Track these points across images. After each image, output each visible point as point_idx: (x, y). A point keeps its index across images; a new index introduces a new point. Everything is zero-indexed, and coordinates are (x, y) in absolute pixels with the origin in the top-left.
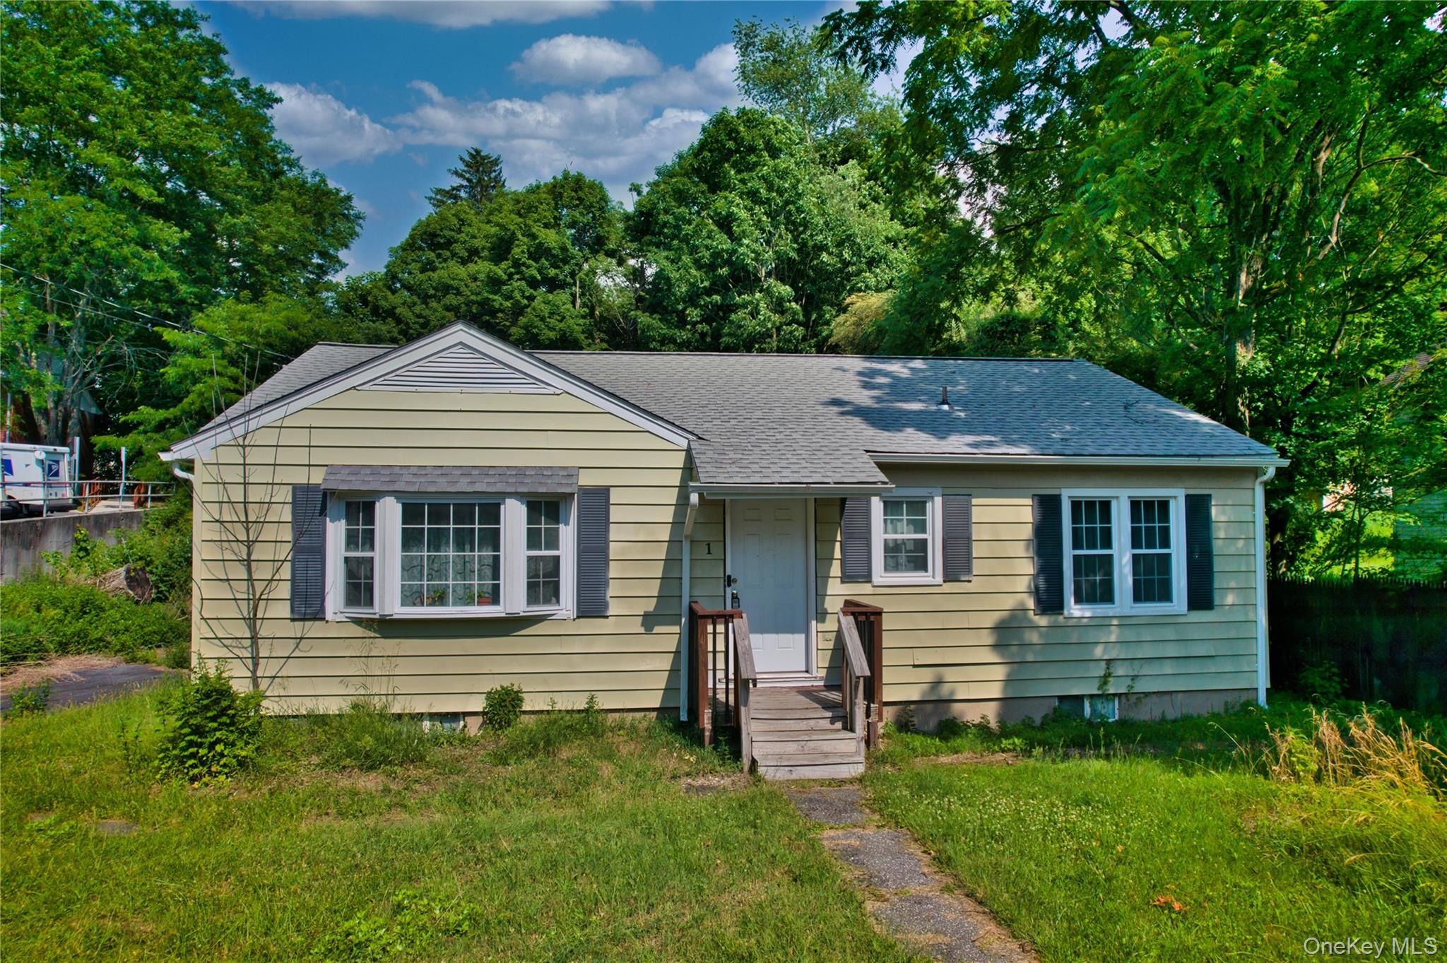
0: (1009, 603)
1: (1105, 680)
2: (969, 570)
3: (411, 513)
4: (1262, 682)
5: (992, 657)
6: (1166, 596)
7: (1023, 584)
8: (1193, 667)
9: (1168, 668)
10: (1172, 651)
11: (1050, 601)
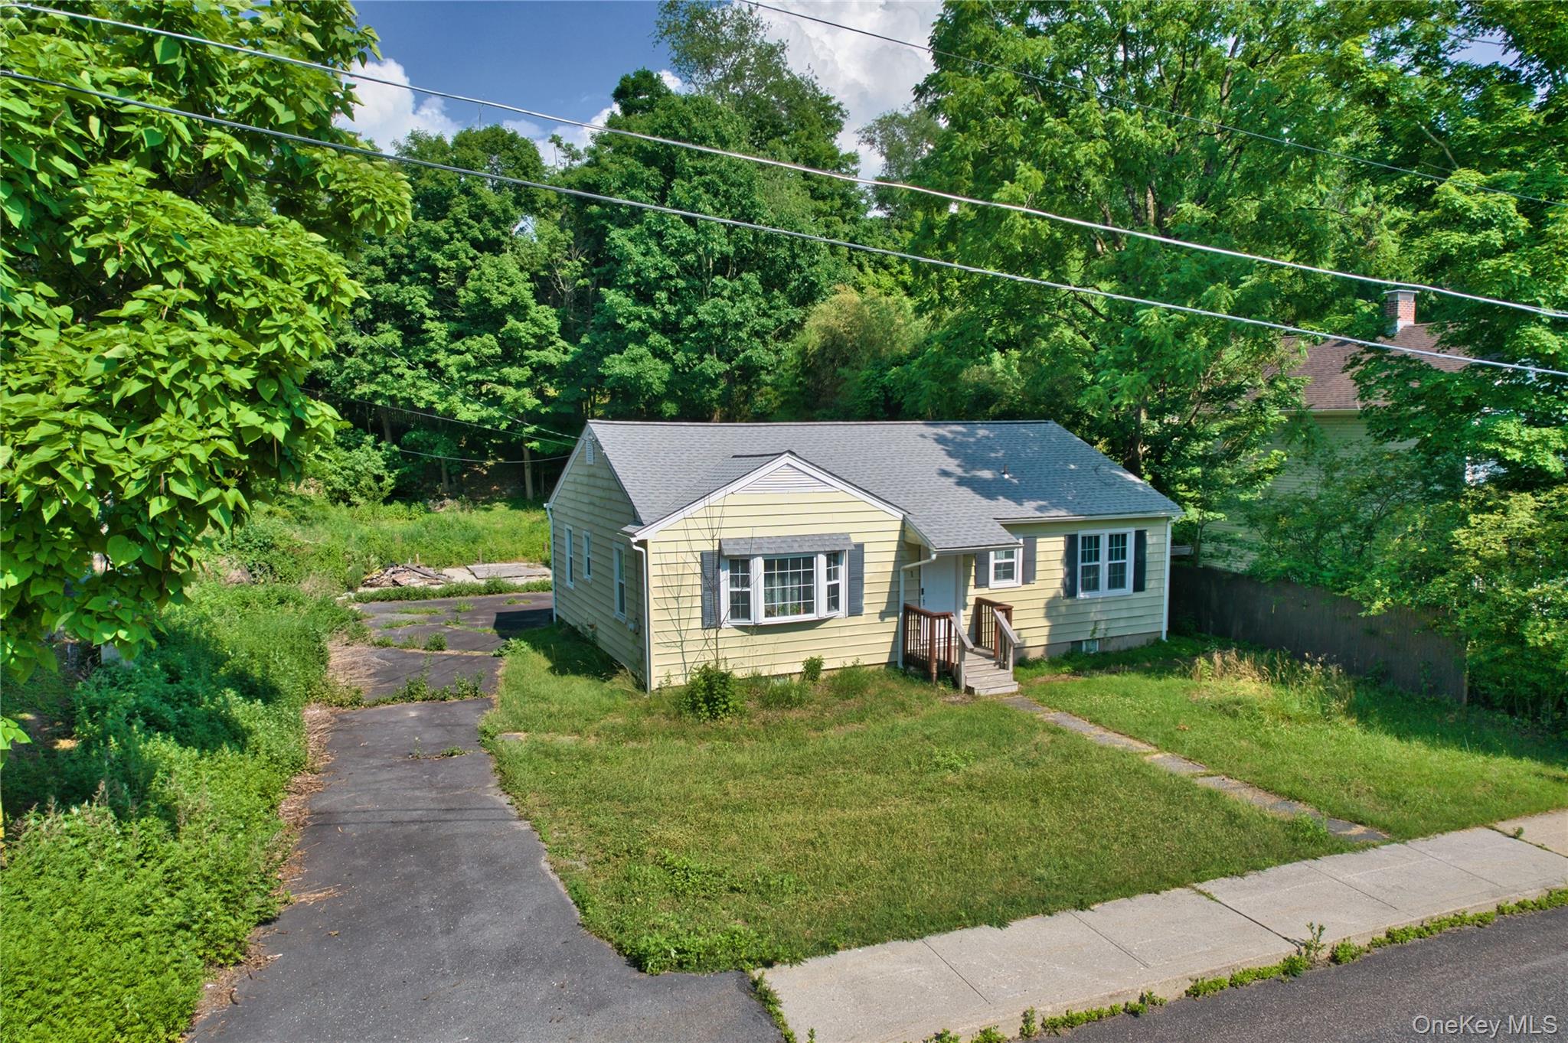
0: (1051, 594)
1: (1094, 632)
2: (1034, 578)
3: (769, 565)
4: (1165, 628)
5: (1045, 623)
6: (1122, 585)
7: (1058, 584)
8: (1134, 622)
9: (1122, 623)
10: (1125, 614)
11: (1070, 591)
